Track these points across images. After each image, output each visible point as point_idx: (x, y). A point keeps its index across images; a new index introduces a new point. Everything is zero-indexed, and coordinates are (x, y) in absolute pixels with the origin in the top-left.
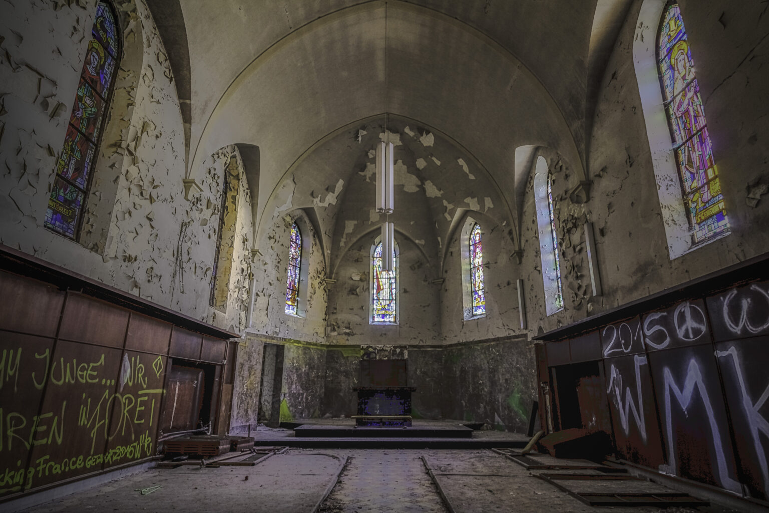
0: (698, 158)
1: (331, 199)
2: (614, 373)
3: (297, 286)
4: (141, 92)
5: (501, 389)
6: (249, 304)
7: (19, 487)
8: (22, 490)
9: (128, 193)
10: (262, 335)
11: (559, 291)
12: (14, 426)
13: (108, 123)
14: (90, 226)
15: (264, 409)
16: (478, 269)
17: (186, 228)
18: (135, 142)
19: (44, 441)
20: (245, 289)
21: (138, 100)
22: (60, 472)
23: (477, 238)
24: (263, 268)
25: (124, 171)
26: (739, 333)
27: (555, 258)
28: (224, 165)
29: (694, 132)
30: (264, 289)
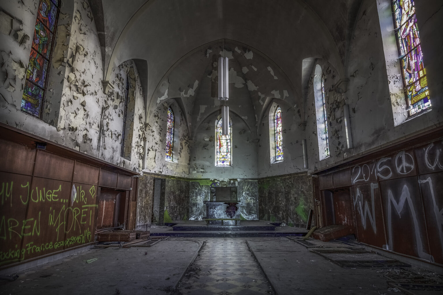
0: (414, 64)
1: (191, 92)
2: (358, 193)
3: (172, 145)
4: (74, 27)
5: (292, 203)
6: (144, 155)
7: (18, 259)
8: (19, 261)
9: (69, 89)
10: (152, 173)
11: (327, 146)
12: (12, 226)
13: (55, 47)
14: (48, 110)
15: (155, 215)
16: (279, 133)
17: (105, 111)
18: (72, 58)
19: (30, 234)
20: (141, 147)
21: (72, 32)
22: (40, 251)
23: (279, 115)
24: (152, 134)
25: (66, 76)
26: (433, 169)
27: (325, 127)
28: (126, 72)
29: (413, 48)
30: (152, 146)
